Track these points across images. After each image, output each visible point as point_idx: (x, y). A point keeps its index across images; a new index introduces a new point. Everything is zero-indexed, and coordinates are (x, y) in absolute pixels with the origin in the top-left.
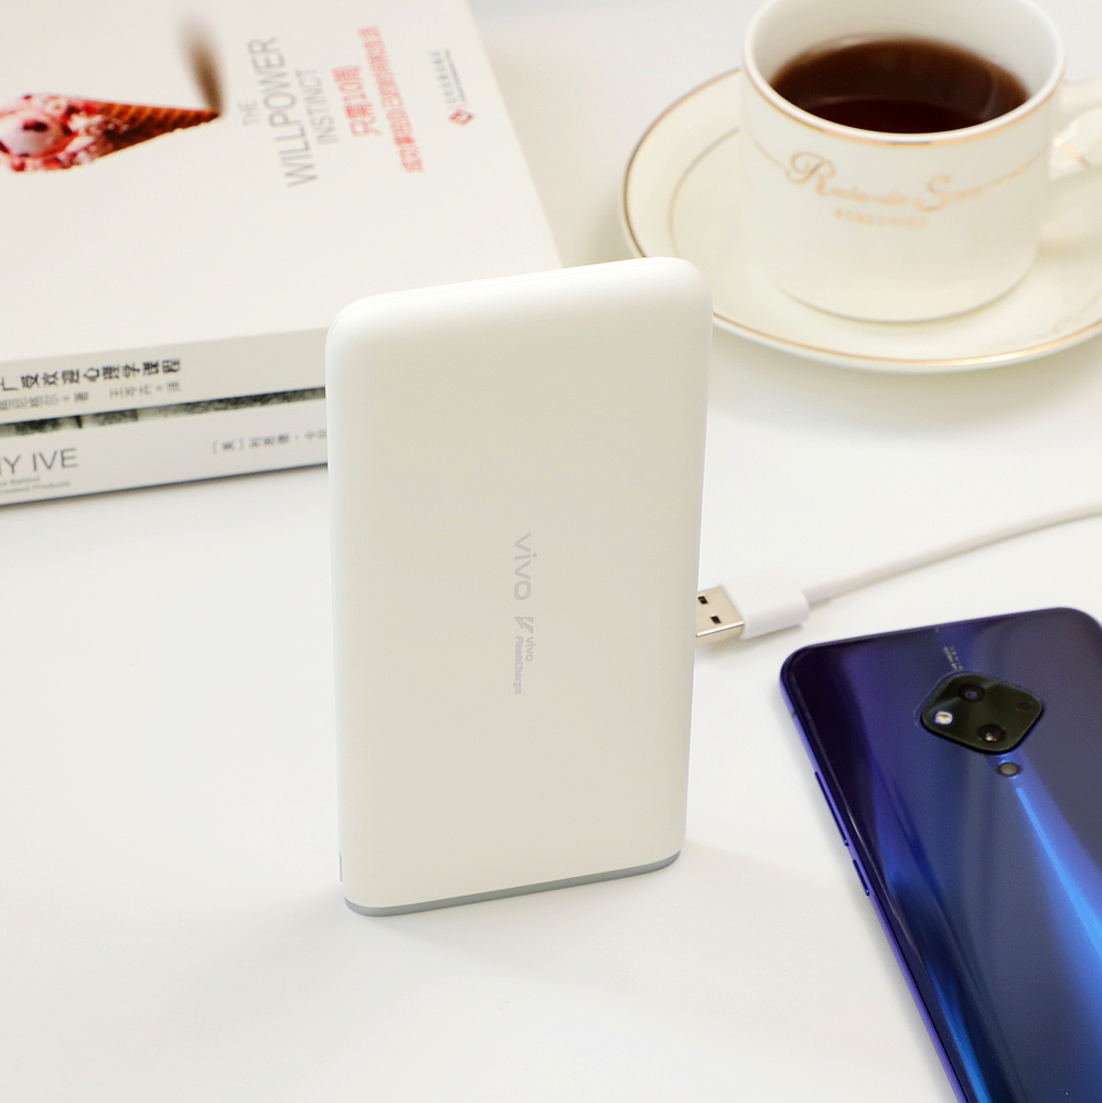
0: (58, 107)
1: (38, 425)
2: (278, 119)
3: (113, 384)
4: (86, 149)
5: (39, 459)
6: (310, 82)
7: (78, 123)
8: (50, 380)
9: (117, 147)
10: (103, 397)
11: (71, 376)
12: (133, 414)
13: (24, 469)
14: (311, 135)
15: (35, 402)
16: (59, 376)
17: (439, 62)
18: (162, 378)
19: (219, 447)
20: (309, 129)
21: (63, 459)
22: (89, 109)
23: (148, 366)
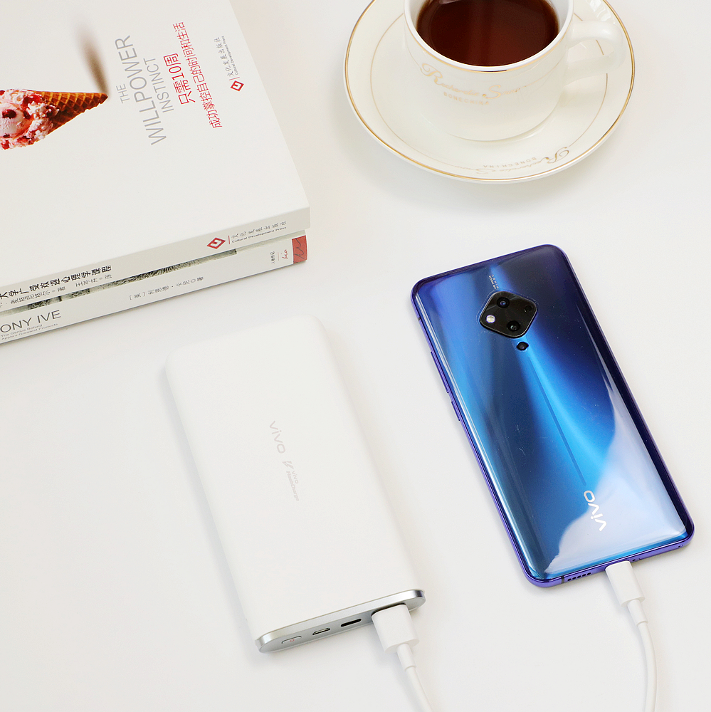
0: (19, 99)
1: (39, 304)
2: (139, 97)
3: (78, 281)
4: (39, 128)
5: (40, 317)
6: (153, 68)
7: (32, 109)
8: (45, 285)
9: (56, 126)
10: (72, 287)
11: (56, 282)
12: (88, 291)
13: (34, 322)
14: (159, 107)
15: (37, 295)
16: (49, 283)
17: (220, 46)
18: (102, 274)
19: (133, 297)
20: (157, 102)
21: (53, 315)
22: (36, 98)
23: (94, 271)
